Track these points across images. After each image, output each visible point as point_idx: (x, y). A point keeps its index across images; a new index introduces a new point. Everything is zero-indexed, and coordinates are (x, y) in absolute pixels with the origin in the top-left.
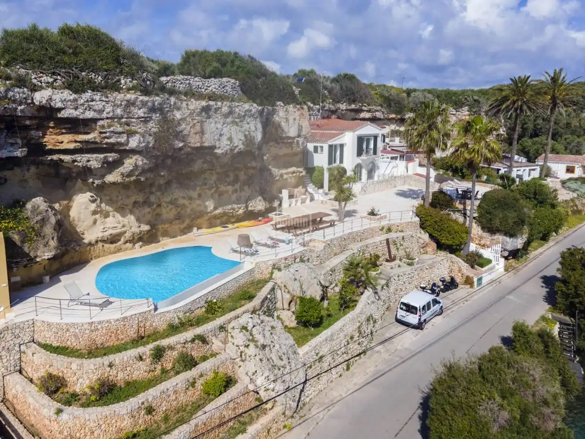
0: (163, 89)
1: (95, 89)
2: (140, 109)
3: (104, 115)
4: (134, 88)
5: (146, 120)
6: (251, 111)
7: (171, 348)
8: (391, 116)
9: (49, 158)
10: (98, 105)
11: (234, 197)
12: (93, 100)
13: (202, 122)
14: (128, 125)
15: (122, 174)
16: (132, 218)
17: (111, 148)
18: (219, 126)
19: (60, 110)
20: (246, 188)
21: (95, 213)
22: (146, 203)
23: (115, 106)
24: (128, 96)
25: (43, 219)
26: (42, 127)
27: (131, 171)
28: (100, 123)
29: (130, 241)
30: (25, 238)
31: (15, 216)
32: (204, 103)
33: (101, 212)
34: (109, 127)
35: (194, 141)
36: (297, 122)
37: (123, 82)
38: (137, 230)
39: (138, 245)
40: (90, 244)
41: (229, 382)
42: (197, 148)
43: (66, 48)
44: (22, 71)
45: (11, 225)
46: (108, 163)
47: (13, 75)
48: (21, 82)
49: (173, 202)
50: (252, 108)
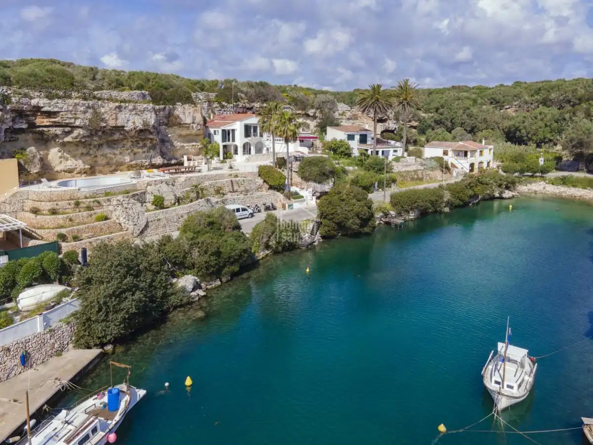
0: (94, 97)
1: (59, 98)
2: (81, 107)
3: (63, 110)
4: (79, 97)
5: (85, 112)
6: (148, 108)
7: (84, 203)
8: (298, 112)
9: (38, 129)
10: (60, 105)
11: (144, 155)
12: (58, 103)
13: (116, 114)
14: (75, 114)
15: (72, 137)
16: (80, 161)
17: (67, 125)
18: (127, 116)
19: (42, 107)
20: (152, 151)
21: (61, 157)
22: (88, 154)
23: (69, 105)
24: (75, 101)
25: (34, 156)
26: (35, 115)
27: (77, 136)
28: (61, 113)
29: (78, 173)
30: (26, 163)
31: (22, 154)
32: (117, 104)
33: (64, 157)
34: (65, 115)
35: (112, 123)
36: (191, 114)
37: (73, 94)
38: (83, 168)
39: (83, 175)
40: (57, 172)
41: (106, 218)
42: (114, 127)
43: (47, 79)
44: (26, 91)
45: (20, 156)
46: (66, 132)
47: (22, 93)
48: (26, 95)
49: (104, 156)
50: (149, 106)
